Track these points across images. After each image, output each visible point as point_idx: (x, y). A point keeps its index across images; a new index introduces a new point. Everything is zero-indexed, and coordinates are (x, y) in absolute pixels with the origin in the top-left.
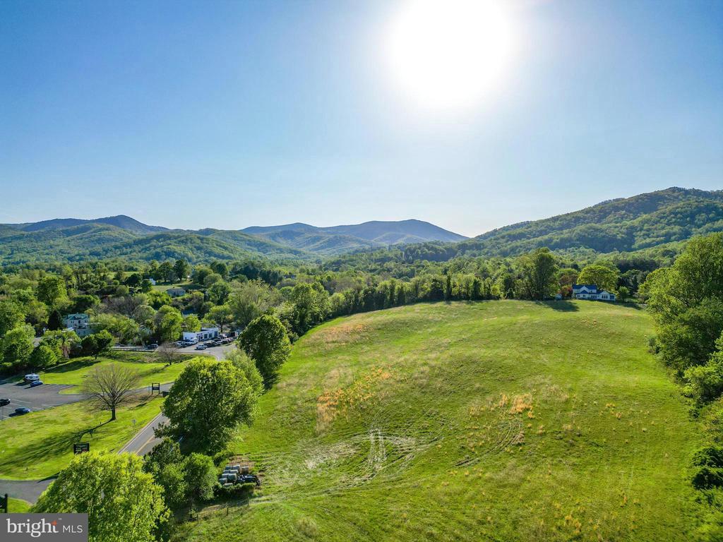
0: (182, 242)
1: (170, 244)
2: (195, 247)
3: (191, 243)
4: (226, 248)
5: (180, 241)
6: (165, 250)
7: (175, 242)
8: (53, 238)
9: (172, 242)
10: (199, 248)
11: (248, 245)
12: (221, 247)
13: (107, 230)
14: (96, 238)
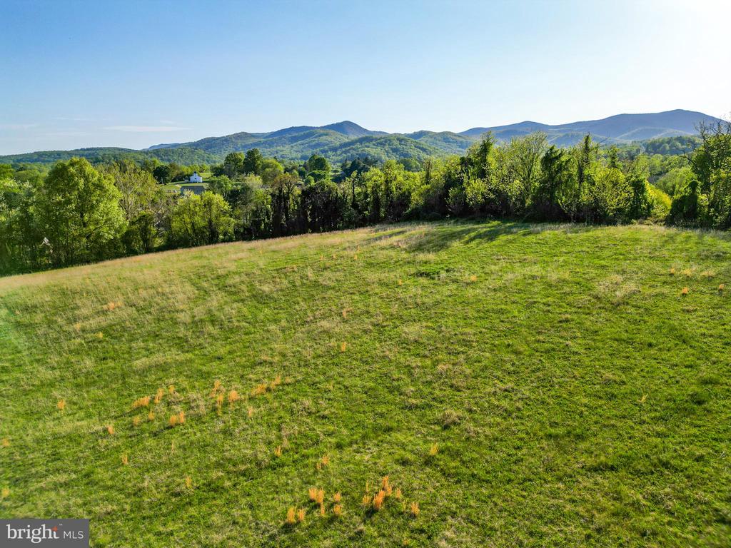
0: (381, 144)
1: (368, 147)
2: (392, 149)
3: (389, 145)
4: (424, 150)
5: (378, 143)
6: (360, 152)
7: (374, 145)
8: (283, 145)
9: (371, 144)
10: (395, 150)
11: (460, 147)
12: (419, 148)
13: (326, 135)
14: (314, 143)
